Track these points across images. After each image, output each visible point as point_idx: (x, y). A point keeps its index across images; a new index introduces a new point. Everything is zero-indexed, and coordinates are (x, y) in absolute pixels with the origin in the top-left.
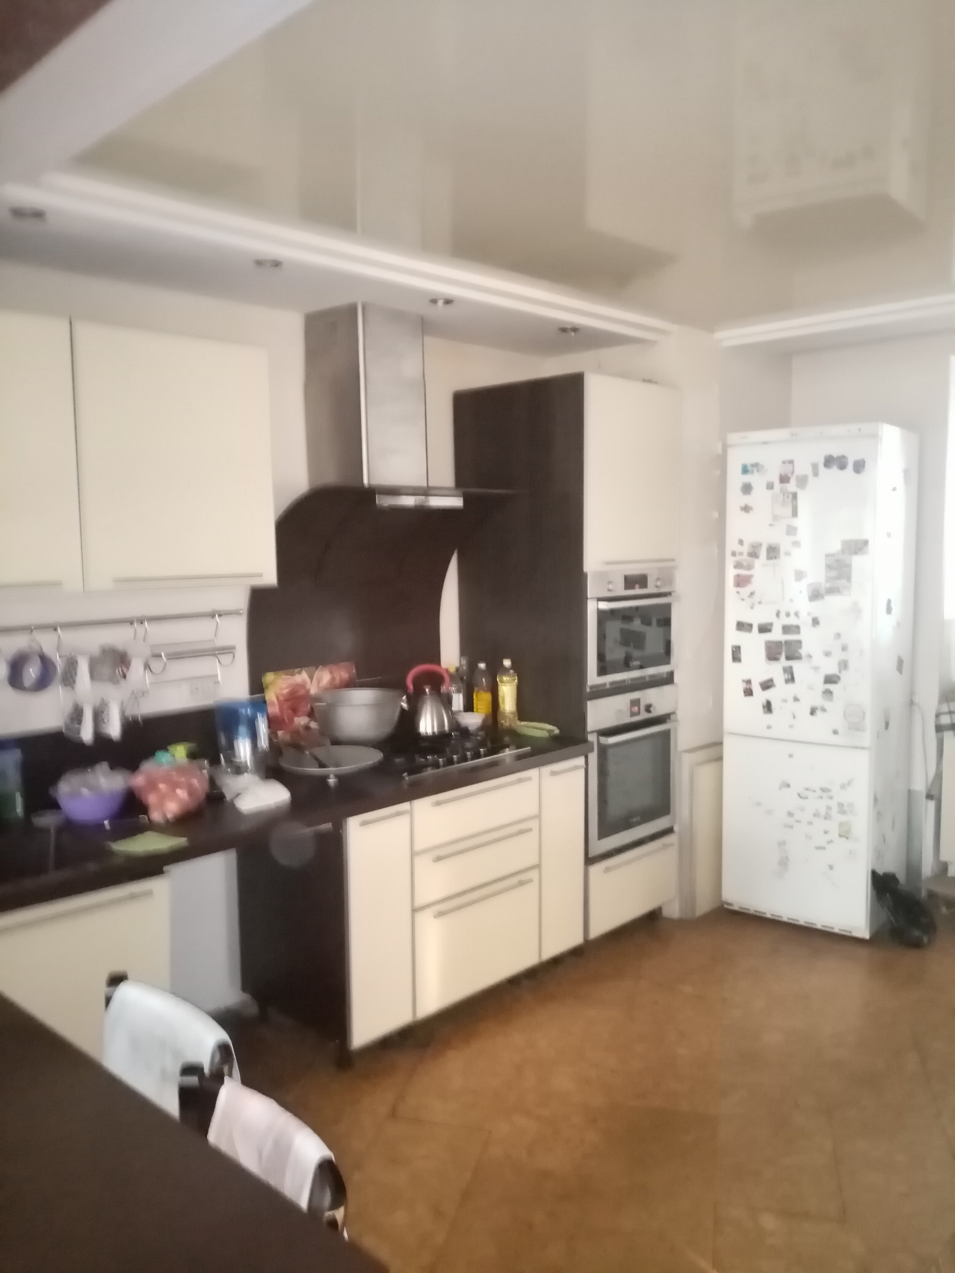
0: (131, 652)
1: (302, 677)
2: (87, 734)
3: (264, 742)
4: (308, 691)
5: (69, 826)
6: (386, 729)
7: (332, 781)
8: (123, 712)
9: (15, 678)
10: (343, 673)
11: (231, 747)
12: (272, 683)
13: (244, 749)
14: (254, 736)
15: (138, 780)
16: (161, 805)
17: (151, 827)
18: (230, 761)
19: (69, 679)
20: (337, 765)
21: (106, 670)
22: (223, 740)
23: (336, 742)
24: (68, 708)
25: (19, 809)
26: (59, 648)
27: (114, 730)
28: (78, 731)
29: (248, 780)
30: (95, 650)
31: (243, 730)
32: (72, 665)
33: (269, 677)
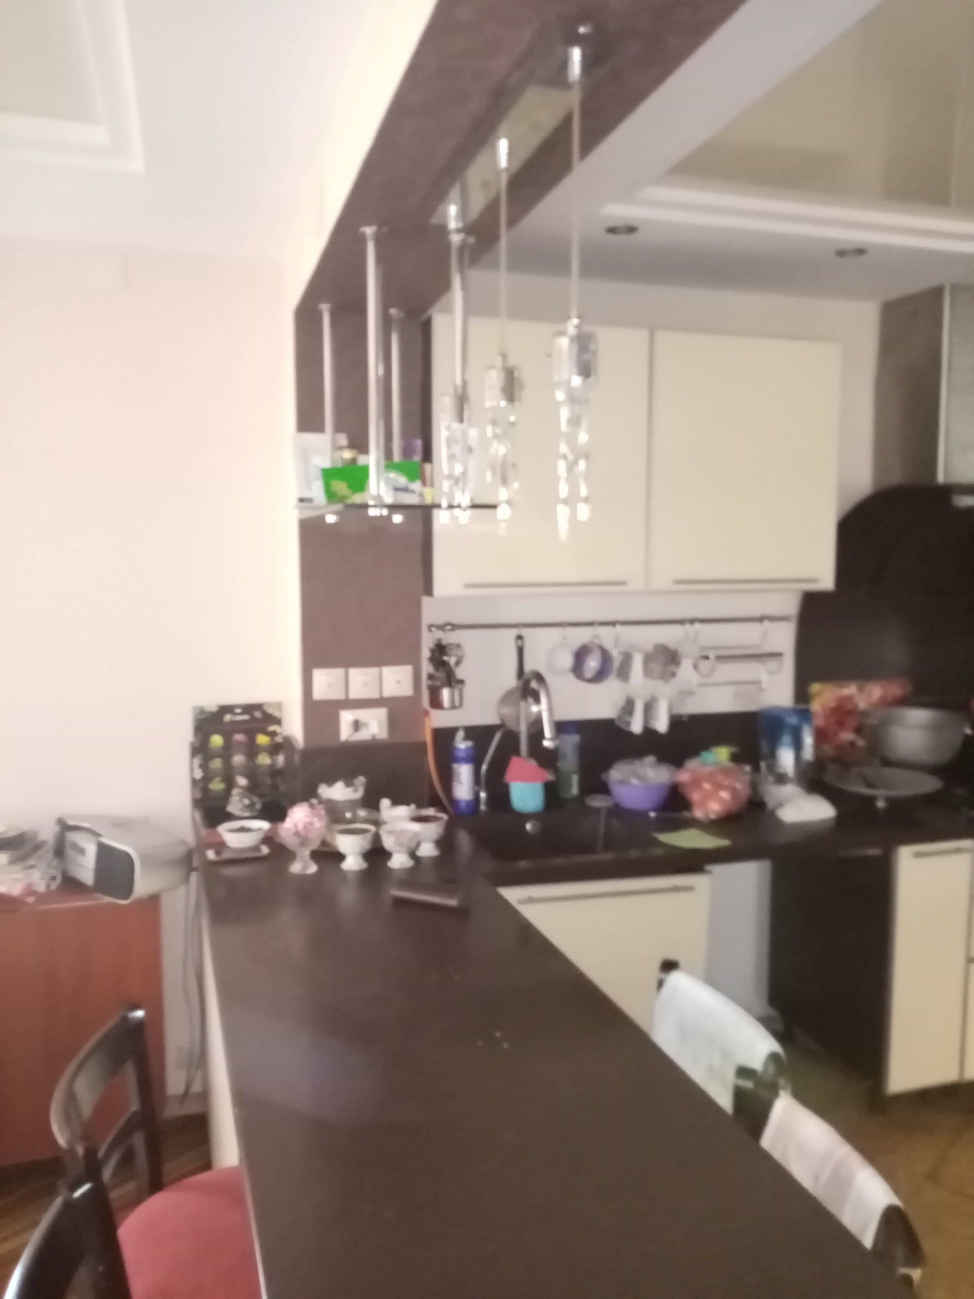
0: (682, 650)
1: (850, 690)
2: (637, 726)
3: (808, 753)
4: (856, 706)
5: (617, 811)
6: (945, 755)
7: (881, 804)
8: (670, 708)
9: (577, 669)
10: (896, 690)
11: (772, 755)
12: (819, 694)
13: (786, 758)
14: (798, 746)
15: (683, 776)
16: (703, 804)
17: (692, 823)
18: (772, 768)
19: (624, 674)
20: (887, 787)
21: (656, 667)
22: (764, 746)
23: (888, 763)
24: (621, 702)
25: (575, 790)
26: (617, 643)
27: (662, 725)
28: (629, 723)
29: (790, 790)
30: (649, 647)
31: (786, 738)
32: (627, 658)
33: (815, 687)
